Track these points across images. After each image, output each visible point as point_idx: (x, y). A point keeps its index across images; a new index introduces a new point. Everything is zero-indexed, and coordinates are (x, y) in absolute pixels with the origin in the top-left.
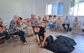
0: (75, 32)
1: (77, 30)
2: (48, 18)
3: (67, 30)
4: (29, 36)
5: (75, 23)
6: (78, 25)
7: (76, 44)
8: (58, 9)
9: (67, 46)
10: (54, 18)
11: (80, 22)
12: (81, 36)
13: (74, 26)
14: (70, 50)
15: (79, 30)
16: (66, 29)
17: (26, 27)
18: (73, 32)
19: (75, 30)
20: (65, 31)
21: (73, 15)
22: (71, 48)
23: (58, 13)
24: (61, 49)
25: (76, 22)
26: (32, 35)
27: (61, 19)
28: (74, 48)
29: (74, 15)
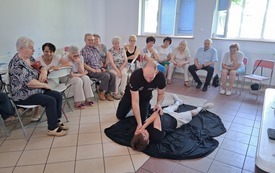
0: (229, 93)
1: (234, 85)
2: (145, 47)
3: (203, 86)
4: (80, 106)
5: (229, 63)
6: (239, 70)
7: (224, 130)
8: (179, 14)
9: (195, 137)
10: (164, 47)
11: (245, 61)
12: (244, 105)
13: (226, 71)
14: (203, 151)
15: (239, 86)
16: (200, 83)
17: (70, 76)
18: (223, 92)
19: (228, 84)
20: (198, 87)
21: (225, 35)
22: (208, 145)
23: (179, 30)
24: (176, 148)
25: (232, 60)
26: (89, 103)
27: (187, 48)
28: (216, 144)
29: (228, 37)
